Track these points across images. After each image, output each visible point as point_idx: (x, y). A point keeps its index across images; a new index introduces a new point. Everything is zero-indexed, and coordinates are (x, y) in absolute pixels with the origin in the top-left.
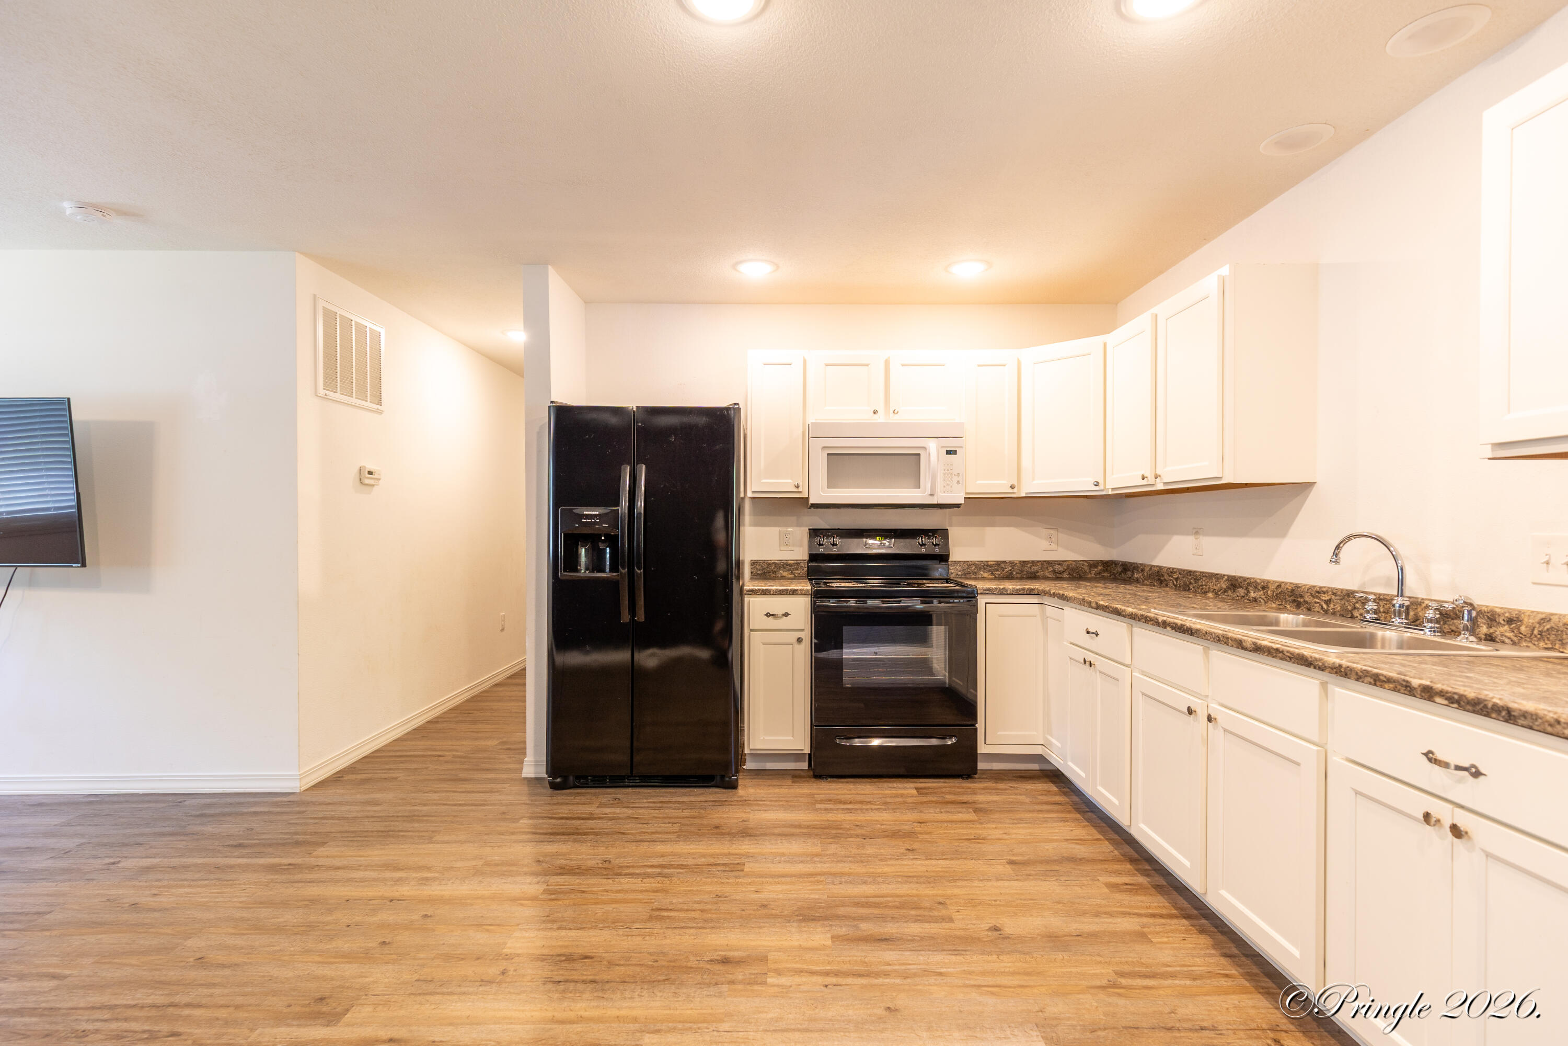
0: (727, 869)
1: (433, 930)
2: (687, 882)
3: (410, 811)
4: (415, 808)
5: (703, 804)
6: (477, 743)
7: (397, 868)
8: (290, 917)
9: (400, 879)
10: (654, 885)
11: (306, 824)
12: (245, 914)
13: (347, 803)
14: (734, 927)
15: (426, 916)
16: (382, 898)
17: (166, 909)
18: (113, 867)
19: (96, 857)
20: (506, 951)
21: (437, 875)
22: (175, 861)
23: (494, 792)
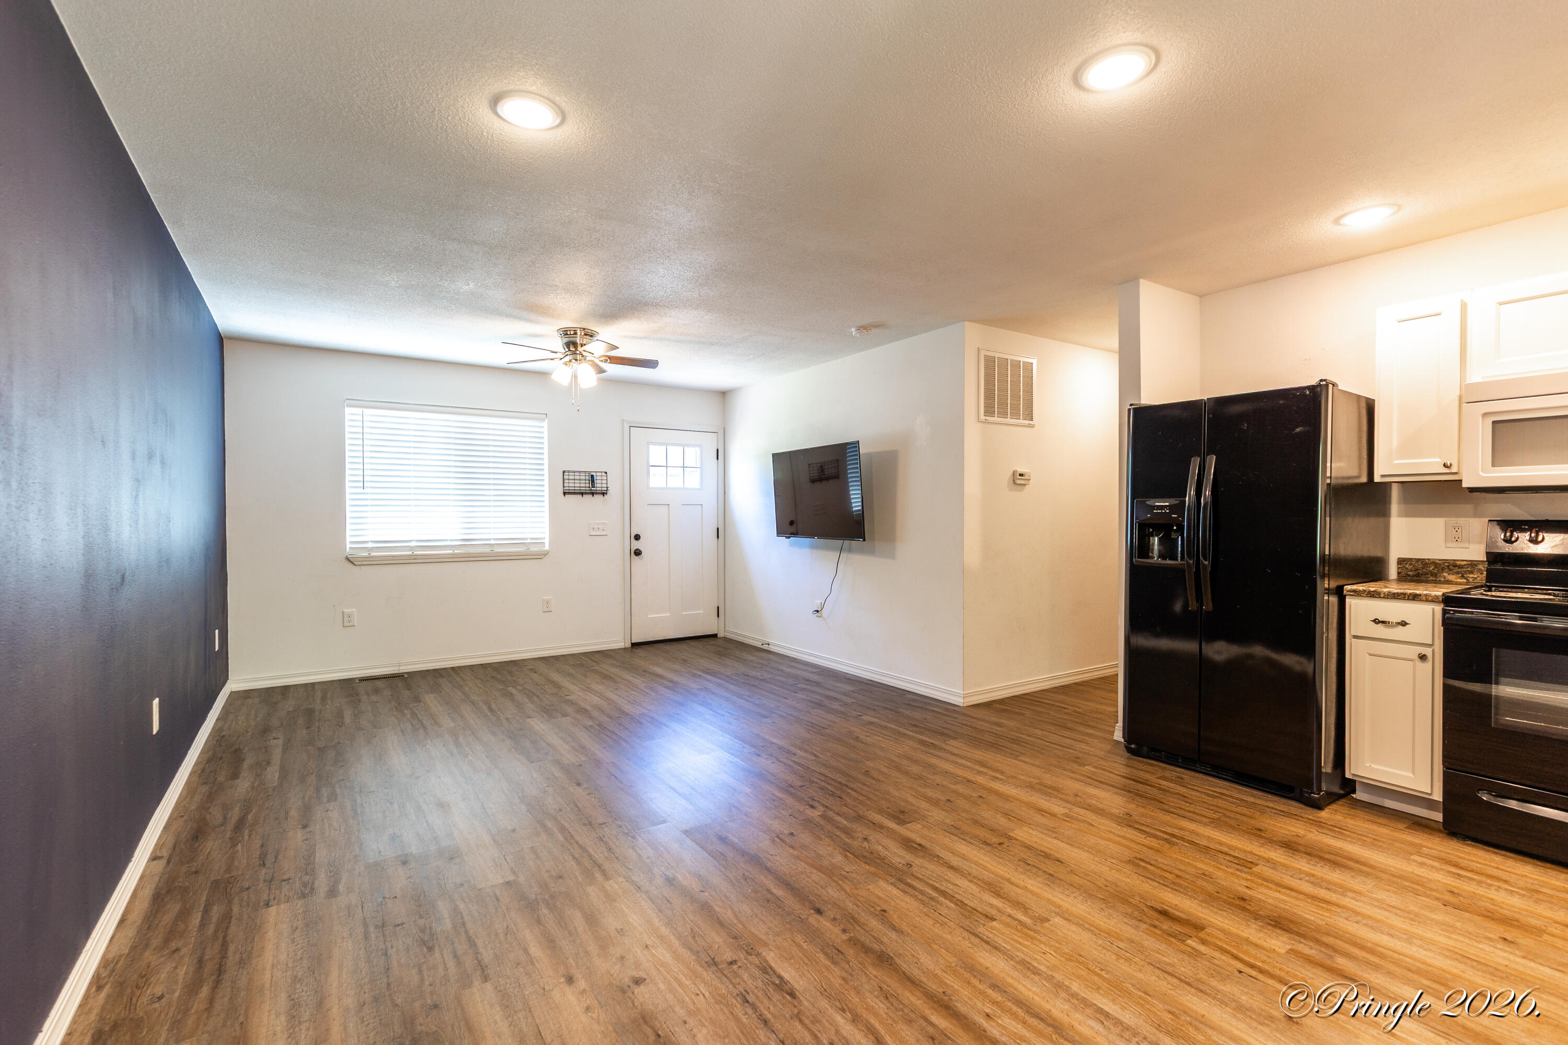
0: (1235, 861)
1: (979, 805)
2: (1184, 854)
3: (1017, 737)
4: (1022, 736)
5: (1264, 808)
6: (1099, 706)
7: (984, 766)
8: (915, 769)
9: (982, 772)
10: (1153, 844)
11: (954, 725)
12: (897, 759)
13: (984, 721)
14: (1195, 899)
15: (981, 797)
16: (965, 778)
17: (867, 744)
18: (859, 717)
19: (855, 710)
20: (1011, 834)
21: (1004, 778)
22: (883, 723)
23: (1083, 742)
